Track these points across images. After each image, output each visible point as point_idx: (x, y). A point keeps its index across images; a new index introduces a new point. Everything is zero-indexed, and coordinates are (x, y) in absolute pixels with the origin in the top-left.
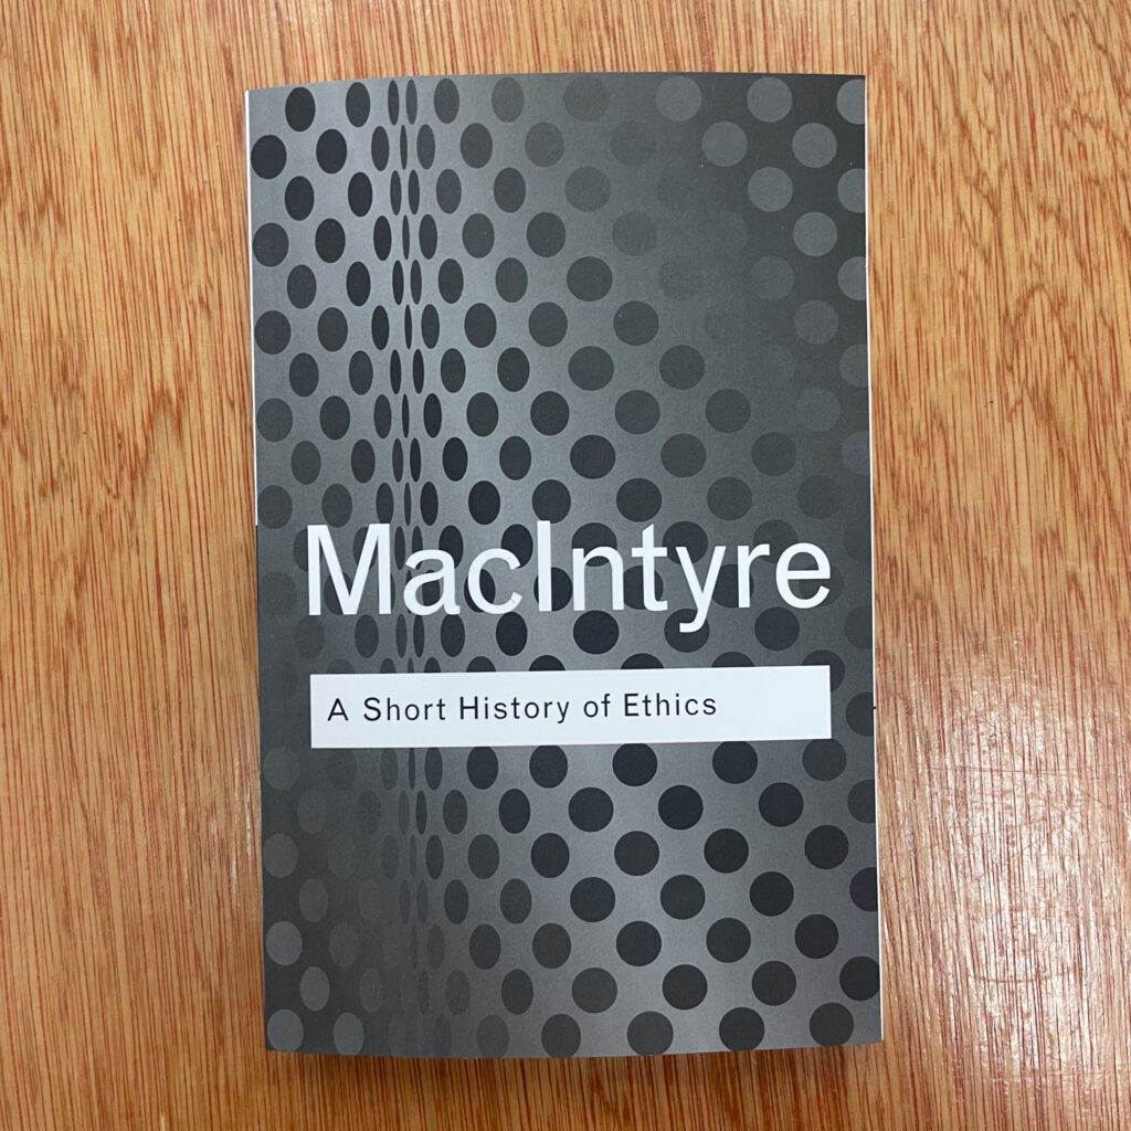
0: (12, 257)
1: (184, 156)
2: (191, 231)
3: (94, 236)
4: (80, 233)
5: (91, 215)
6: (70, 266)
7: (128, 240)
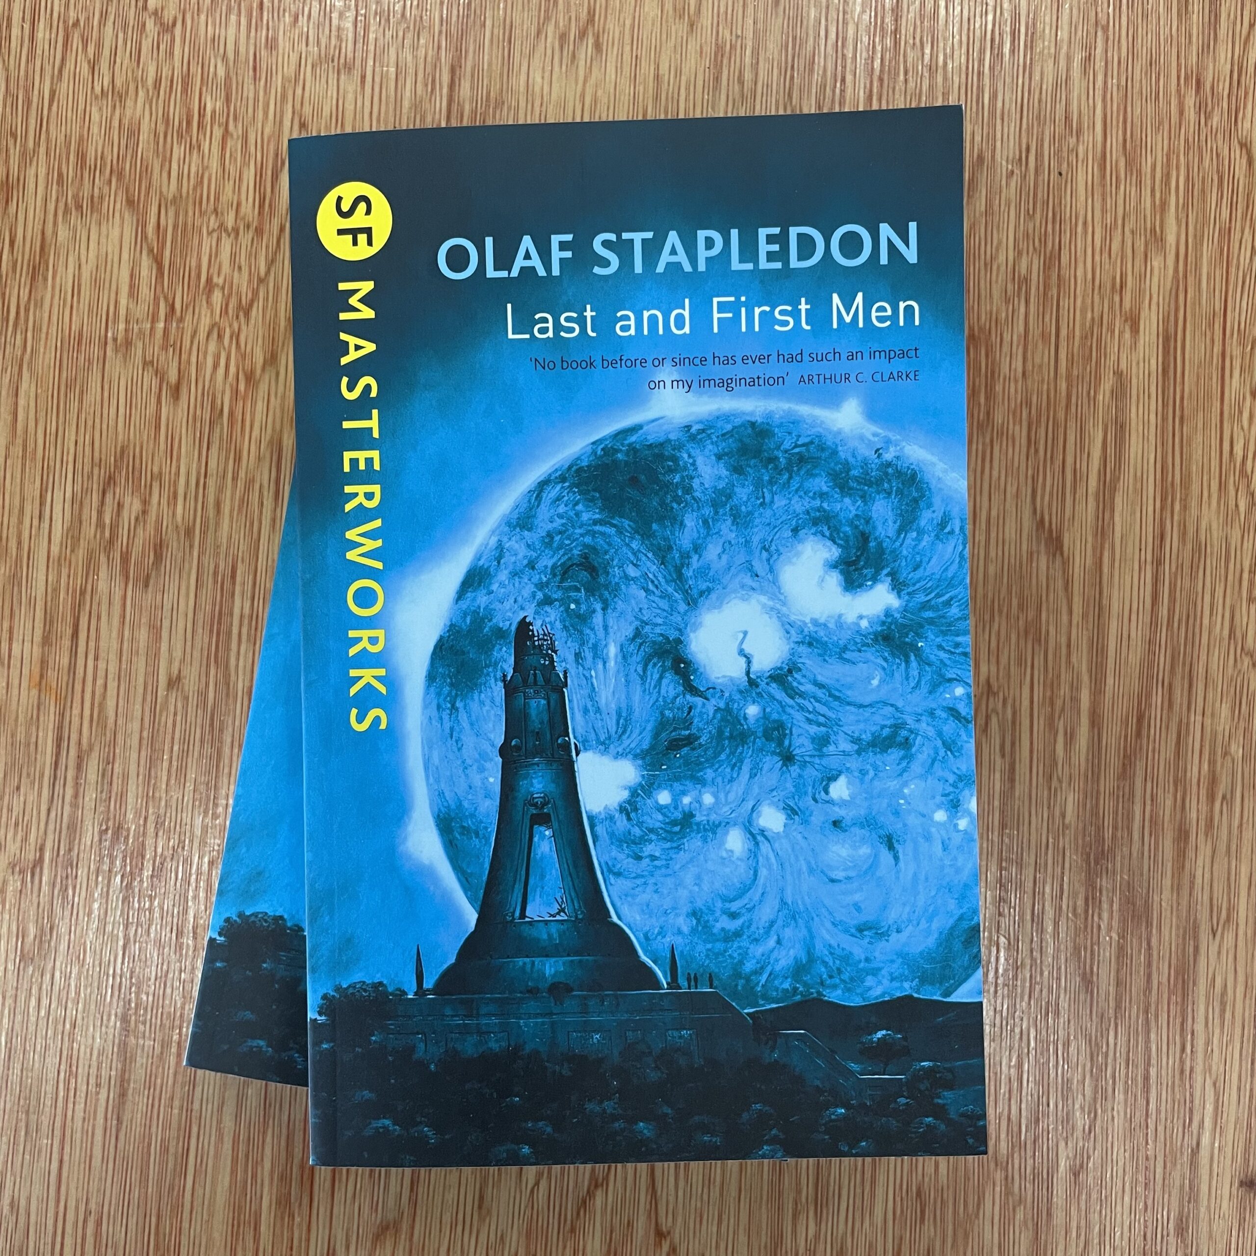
0: (547, 74)
1: (722, 10)
2: (717, 79)
3: (627, 69)
4: (614, 64)
5: (627, 48)
6: (600, 93)
7: (657, 77)
